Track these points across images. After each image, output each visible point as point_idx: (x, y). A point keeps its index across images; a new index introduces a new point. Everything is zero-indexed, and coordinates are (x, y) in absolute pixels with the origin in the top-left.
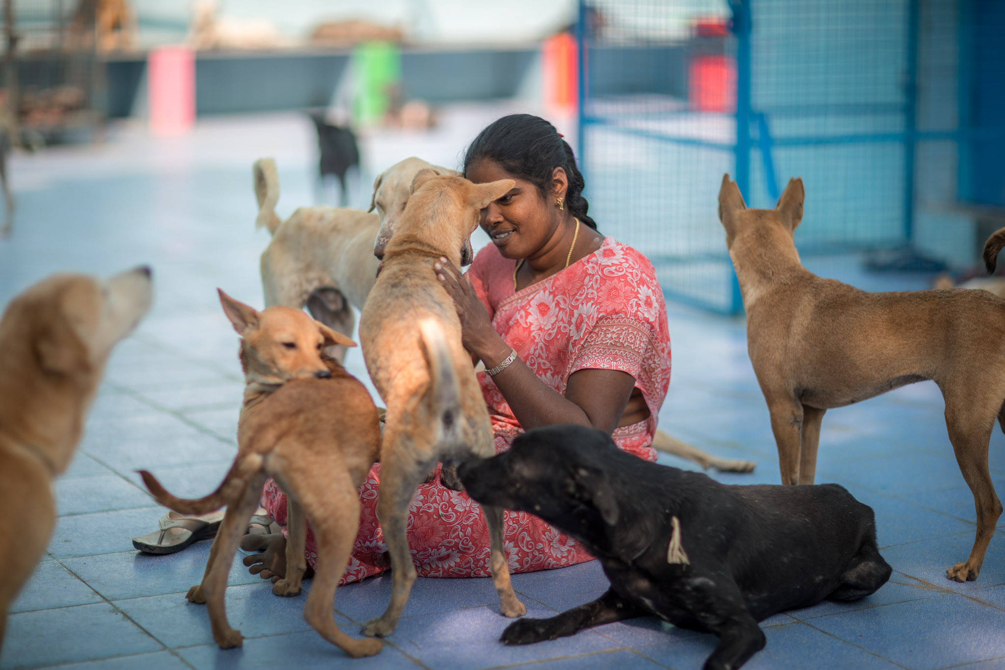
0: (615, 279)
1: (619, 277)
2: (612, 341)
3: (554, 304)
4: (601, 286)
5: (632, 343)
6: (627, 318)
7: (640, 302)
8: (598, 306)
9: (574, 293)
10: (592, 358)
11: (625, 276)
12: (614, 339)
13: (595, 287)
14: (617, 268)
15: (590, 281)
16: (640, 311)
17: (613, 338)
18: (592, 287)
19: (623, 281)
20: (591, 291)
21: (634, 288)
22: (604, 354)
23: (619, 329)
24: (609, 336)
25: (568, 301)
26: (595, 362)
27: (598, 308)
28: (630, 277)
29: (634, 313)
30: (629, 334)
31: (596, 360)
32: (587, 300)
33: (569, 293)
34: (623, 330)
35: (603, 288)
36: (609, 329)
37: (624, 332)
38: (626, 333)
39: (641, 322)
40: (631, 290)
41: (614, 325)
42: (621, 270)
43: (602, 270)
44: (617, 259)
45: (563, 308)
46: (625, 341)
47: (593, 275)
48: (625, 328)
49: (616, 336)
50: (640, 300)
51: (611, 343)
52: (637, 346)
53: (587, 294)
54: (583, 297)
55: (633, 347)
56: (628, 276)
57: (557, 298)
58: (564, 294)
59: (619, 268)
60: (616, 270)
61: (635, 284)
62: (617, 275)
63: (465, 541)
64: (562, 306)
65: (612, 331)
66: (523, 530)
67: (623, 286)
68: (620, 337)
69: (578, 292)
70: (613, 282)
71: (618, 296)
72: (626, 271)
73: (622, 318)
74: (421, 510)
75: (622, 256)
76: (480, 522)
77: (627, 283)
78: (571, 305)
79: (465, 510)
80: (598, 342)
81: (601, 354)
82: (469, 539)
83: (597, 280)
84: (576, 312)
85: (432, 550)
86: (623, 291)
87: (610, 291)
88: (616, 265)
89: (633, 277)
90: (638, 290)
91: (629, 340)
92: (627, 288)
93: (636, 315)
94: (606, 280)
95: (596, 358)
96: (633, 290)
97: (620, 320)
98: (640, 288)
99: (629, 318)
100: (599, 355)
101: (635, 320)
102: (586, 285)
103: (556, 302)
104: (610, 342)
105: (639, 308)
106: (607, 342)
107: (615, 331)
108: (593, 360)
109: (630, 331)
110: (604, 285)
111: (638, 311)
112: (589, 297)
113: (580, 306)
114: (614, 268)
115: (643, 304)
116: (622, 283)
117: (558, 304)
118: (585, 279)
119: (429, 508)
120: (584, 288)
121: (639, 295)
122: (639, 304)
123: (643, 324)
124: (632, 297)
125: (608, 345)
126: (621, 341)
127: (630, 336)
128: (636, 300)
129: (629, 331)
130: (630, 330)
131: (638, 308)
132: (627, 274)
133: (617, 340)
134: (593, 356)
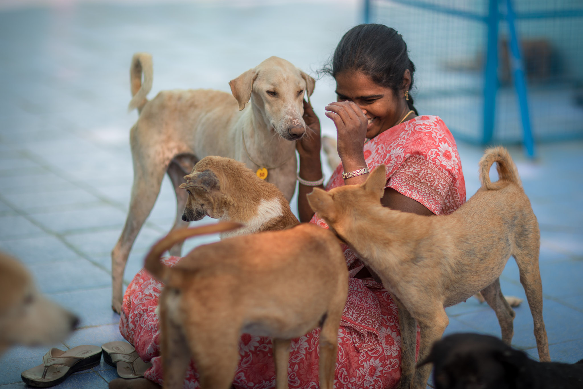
0: (422, 133)
1: (425, 133)
2: (412, 174)
3: (375, 151)
4: (410, 137)
5: (429, 181)
6: (426, 160)
7: (439, 152)
8: (405, 149)
9: (390, 142)
10: (396, 181)
11: (430, 133)
12: (414, 174)
13: (406, 138)
14: (426, 127)
15: (404, 134)
16: (438, 159)
17: (414, 172)
18: (404, 138)
19: (428, 136)
20: (402, 140)
21: (436, 142)
22: (404, 182)
23: (419, 167)
24: (411, 170)
25: (384, 148)
26: (397, 185)
27: (404, 150)
28: (434, 134)
29: (433, 158)
30: (427, 174)
31: (397, 184)
32: (398, 145)
33: (387, 142)
34: (422, 169)
35: (412, 138)
36: (413, 165)
37: (423, 171)
38: (424, 172)
39: (438, 167)
40: (433, 143)
41: (417, 163)
42: (429, 128)
43: (415, 127)
44: (429, 122)
45: (380, 153)
46: (423, 179)
47: (407, 131)
48: (423, 168)
49: (416, 172)
50: (439, 151)
51: (411, 176)
52: (435, 185)
53: (399, 142)
54: (395, 145)
55: (429, 185)
56: (433, 133)
57: (378, 147)
58: (384, 143)
59: (428, 128)
60: (425, 128)
61: (437, 140)
62: (424, 131)
63: (293, 375)
64: (379, 151)
65: (414, 167)
66: (342, 367)
67: (427, 139)
68: (420, 174)
69: (393, 142)
70: (420, 135)
71: (421, 144)
72: (432, 130)
73: (422, 159)
74: (258, 349)
75: (434, 122)
76: (305, 361)
77: (430, 137)
78: (386, 150)
79: (294, 351)
80: (402, 171)
81: (402, 181)
82: (296, 374)
83: (409, 133)
84: (388, 155)
85: (265, 382)
86: (426, 142)
87: (416, 140)
88: (426, 125)
89: (437, 134)
90: (439, 144)
91: (427, 178)
92: (430, 141)
93: (434, 160)
94: (415, 133)
95: (398, 182)
96: (434, 143)
97: (422, 160)
98: (441, 143)
99: (428, 161)
100: (401, 182)
101: (433, 164)
102: (400, 137)
103: (377, 149)
104: (410, 174)
105: (438, 157)
106: (408, 173)
107: (416, 167)
108: (396, 183)
109: (429, 172)
110: (413, 136)
111: (436, 158)
112: (400, 144)
113: (392, 150)
114: (424, 126)
115: (442, 155)
116: (427, 137)
117: (377, 151)
118: (401, 133)
119: (265, 348)
120: (399, 139)
121: (439, 148)
122: (439, 153)
123: (439, 169)
124: (433, 147)
125: (409, 176)
126: (419, 177)
127: (429, 176)
128: (436, 150)
129: (427, 171)
130: (429, 170)
131: (436, 156)
132: (432, 132)
133: (416, 176)
134: (397, 180)
